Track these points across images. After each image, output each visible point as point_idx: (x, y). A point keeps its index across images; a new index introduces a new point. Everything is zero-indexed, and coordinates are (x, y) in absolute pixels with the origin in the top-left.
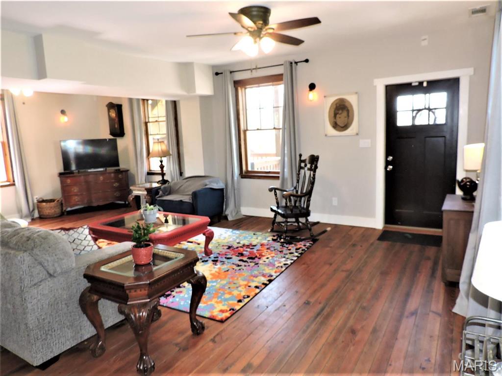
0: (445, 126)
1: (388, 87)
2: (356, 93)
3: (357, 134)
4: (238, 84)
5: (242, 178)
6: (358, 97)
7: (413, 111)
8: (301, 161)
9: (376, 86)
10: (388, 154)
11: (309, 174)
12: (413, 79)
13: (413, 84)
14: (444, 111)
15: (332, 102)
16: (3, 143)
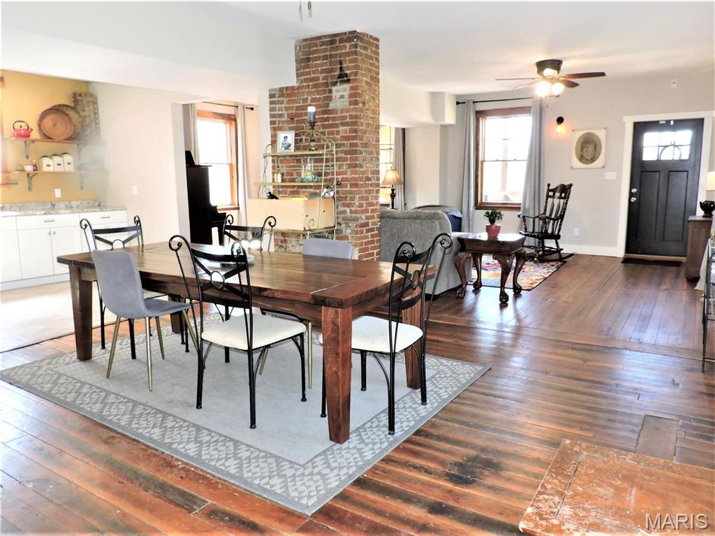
0: (688, 162)
1: (636, 124)
2: (605, 128)
3: (604, 167)
4: (480, 114)
5: (476, 209)
6: (607, 133)
7: (659, 146)
8: (549, 190)
9: (625, 123)
10: (632, 186)
11: (558, 202)
12: (661, 117)
13: (661, 122)
14: (689, 148)
15: (580, 135)
16: (231, 165)
